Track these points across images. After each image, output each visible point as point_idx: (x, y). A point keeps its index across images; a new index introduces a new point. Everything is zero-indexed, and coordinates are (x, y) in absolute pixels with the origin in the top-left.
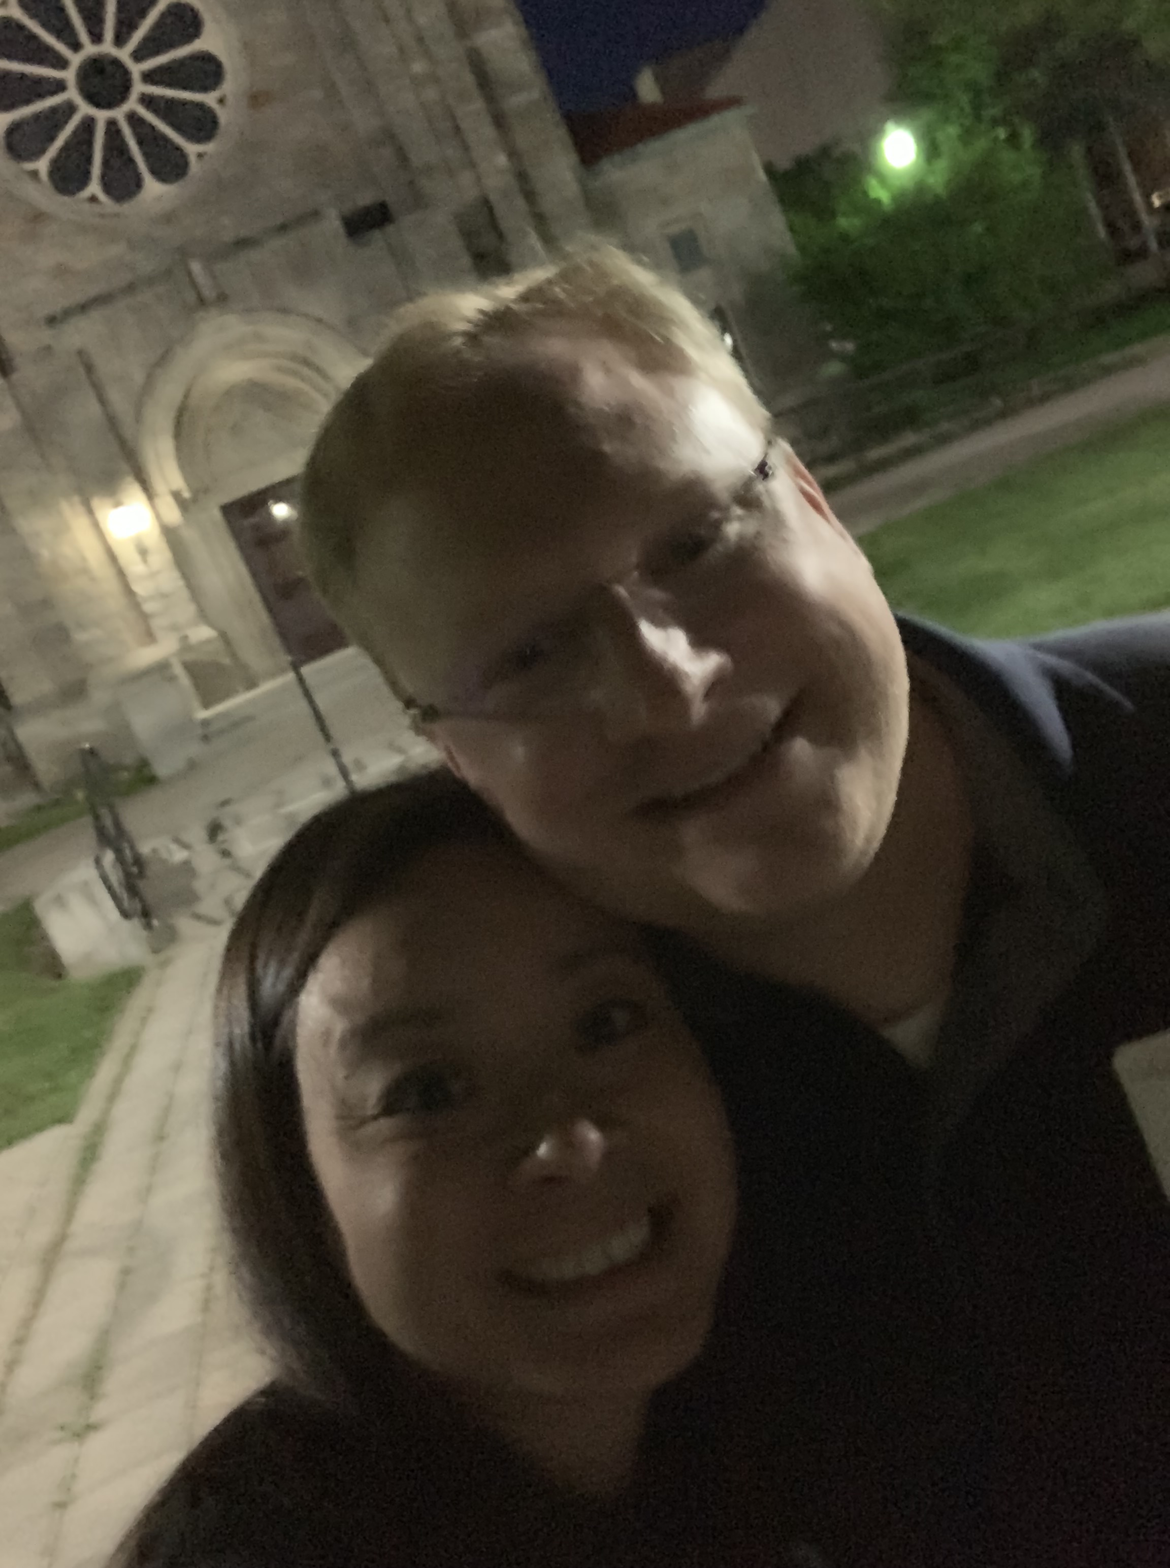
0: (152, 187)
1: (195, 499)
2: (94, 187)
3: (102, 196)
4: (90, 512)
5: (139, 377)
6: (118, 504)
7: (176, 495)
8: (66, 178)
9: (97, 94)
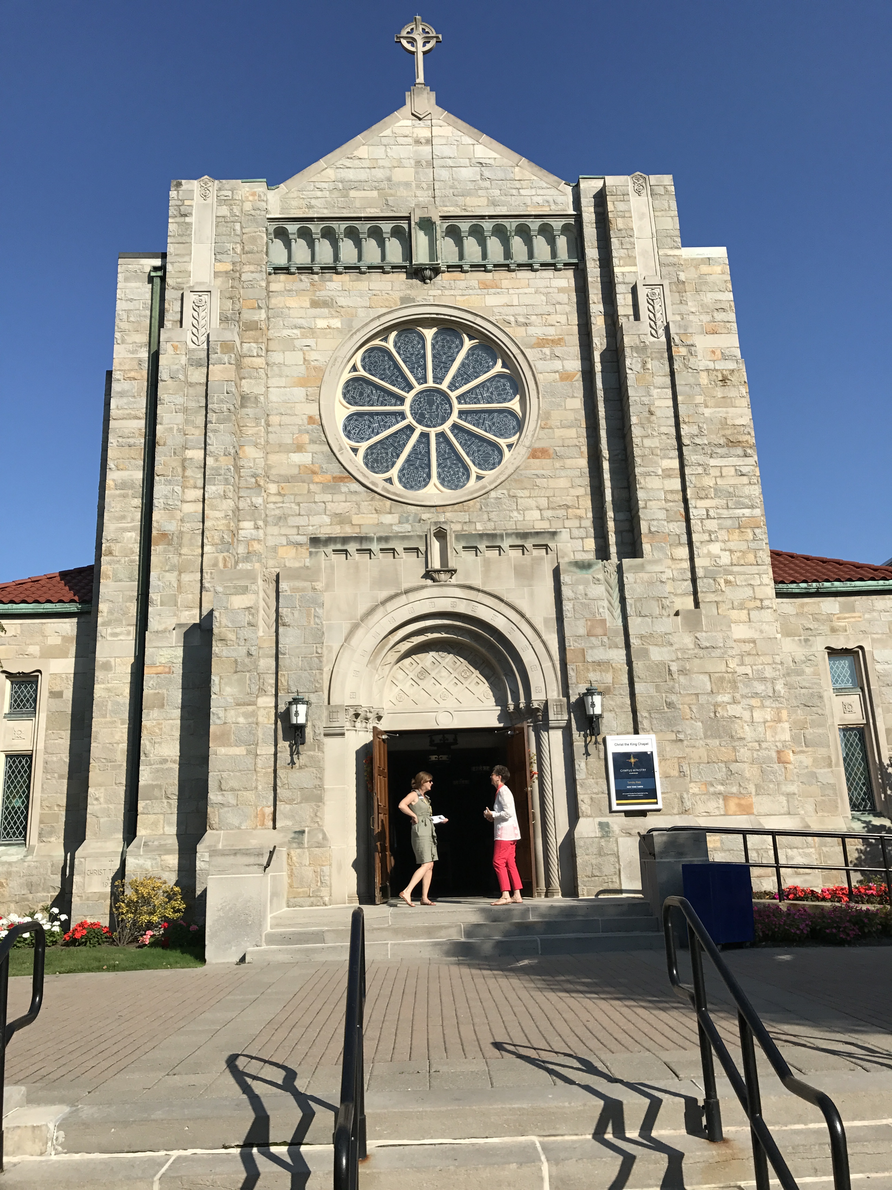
0: (435, 486)
1: (363, 718)
2: (393, 473)
3: (396, 480)
4: (274, 696)
7: (349, 708)
8: (376, 460)
9: (422, 415)
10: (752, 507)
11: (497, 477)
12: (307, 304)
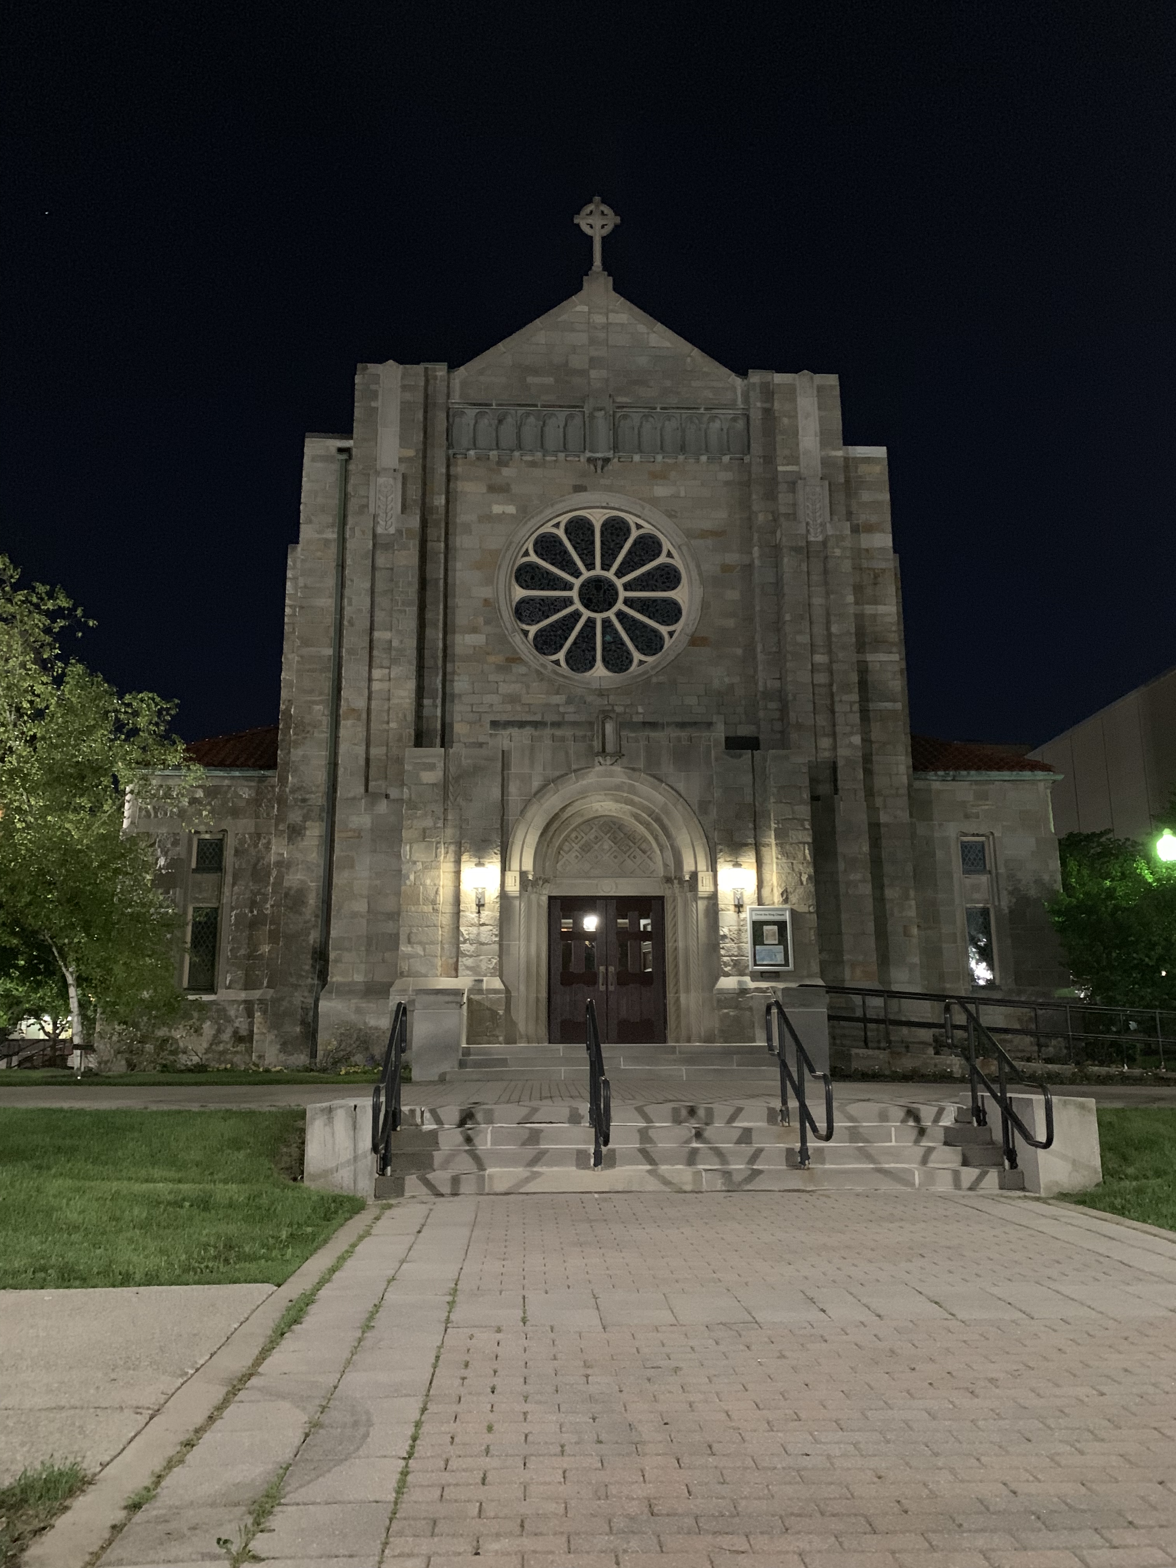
0: (599, 670)
1: (534, 883)
2: (561, 656)
3: (563, 663)
4: (458, 862)
5: (536, 784)
6: (479, 864)
7: (523, 874)
8: (545, 643)
9: (589, 600)
10: (895, 701)
11: (659, 663)
12: (484, 490)
